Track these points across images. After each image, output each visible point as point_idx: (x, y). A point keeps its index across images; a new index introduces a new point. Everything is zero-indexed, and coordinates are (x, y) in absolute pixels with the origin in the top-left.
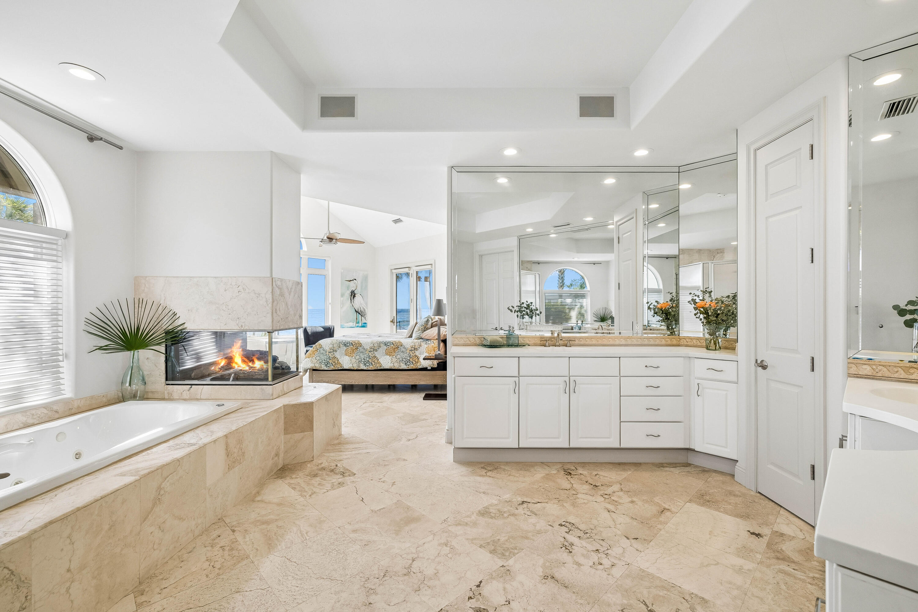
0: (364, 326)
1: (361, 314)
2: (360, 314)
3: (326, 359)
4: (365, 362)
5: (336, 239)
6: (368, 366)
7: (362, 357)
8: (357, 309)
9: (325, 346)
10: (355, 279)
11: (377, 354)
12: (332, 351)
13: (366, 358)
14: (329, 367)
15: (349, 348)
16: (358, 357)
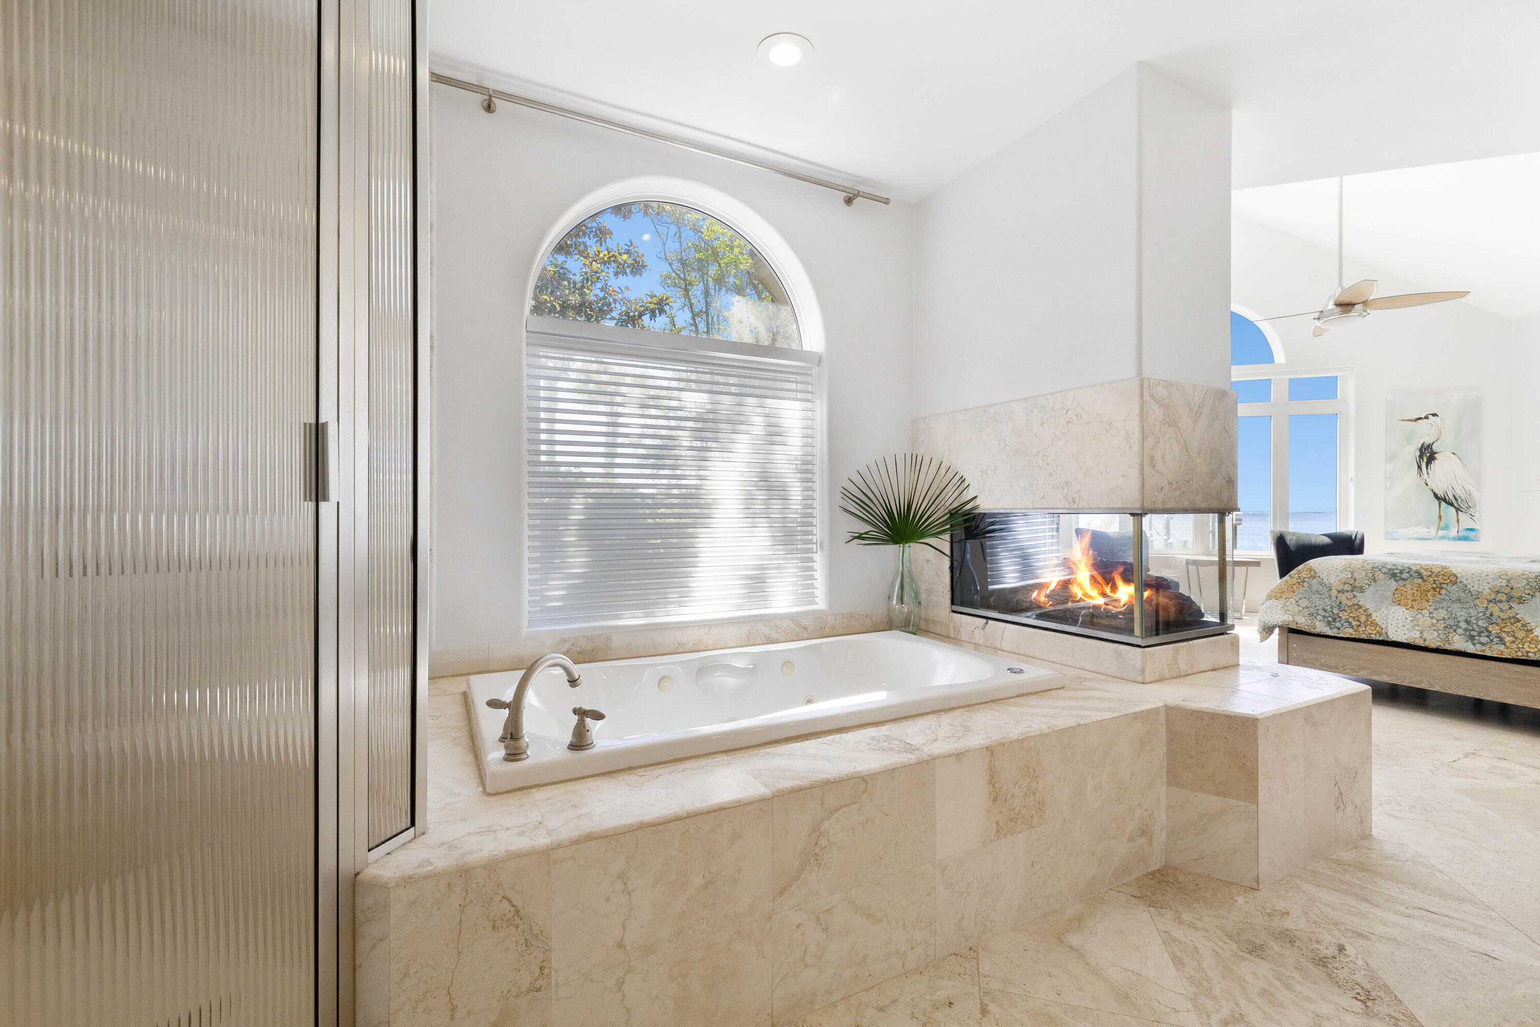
0: (1469, 535)
1: (1456, 505)
2: (1452, 505)
3: (1328, 608)
4: (1471, 630)
5: (1365, 303)
6: (1483, 644)
7: (1461, 615)
8: (1440, 493)
9: (1325, 575)
10: (1434, 415)
11: (1521, 611)
12: (1347, 587)
13: (1478, 619)
14: (1339, 629)
15: (1409, 586)
16: (1442, 613)
